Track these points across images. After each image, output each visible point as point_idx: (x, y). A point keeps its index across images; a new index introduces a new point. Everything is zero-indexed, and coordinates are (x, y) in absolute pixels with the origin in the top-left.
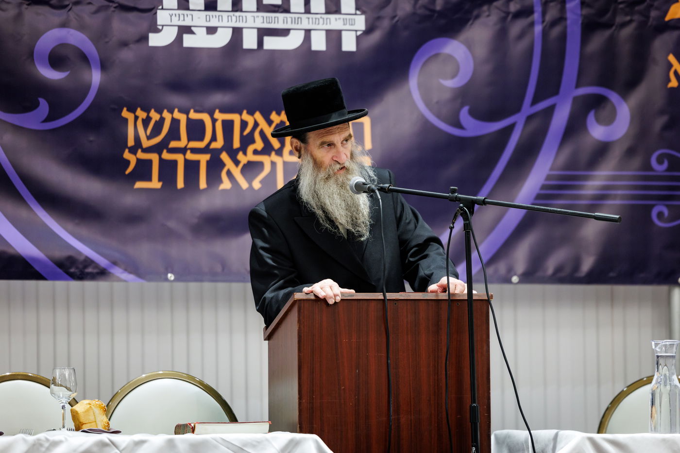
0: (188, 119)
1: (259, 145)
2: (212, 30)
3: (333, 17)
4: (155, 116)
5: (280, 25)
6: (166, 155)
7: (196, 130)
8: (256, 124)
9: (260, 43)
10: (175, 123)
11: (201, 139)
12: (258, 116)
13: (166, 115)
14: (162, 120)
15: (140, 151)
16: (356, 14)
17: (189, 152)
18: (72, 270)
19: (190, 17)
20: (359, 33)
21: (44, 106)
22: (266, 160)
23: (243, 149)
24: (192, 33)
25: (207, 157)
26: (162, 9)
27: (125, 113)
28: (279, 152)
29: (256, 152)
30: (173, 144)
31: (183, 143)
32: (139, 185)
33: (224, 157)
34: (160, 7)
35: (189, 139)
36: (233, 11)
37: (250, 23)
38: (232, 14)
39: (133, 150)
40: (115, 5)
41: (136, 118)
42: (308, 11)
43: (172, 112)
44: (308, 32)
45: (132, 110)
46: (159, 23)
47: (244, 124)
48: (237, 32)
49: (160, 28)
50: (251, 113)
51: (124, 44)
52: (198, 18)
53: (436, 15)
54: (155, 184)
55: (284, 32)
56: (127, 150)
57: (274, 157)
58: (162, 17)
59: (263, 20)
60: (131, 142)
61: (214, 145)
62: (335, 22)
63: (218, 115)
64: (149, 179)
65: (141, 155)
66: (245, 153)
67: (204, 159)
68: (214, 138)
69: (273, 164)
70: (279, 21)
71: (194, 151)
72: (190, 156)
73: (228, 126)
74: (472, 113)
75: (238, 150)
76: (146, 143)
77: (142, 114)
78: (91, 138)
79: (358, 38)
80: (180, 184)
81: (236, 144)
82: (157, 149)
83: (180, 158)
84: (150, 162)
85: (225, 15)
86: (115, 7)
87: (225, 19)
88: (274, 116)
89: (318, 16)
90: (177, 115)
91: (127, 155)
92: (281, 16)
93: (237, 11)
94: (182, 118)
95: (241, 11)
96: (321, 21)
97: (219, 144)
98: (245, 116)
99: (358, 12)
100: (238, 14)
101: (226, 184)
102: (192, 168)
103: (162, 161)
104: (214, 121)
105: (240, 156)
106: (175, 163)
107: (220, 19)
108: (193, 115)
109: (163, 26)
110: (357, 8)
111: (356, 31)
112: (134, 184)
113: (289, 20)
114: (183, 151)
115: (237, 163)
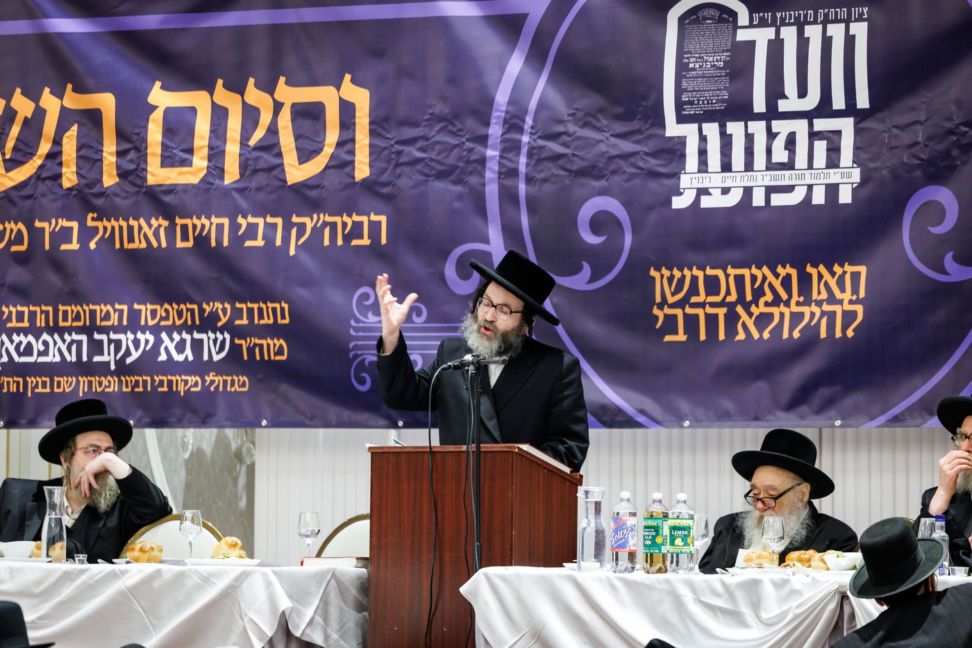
0: (705, 276)
1: (769, 297)
2: (725, 191)
3: (832, 171)
4: (677, 274)
5: (786, 182)
6: (689, 310)
7: (712, 285)
8: (765, 278)
9: (768, 200)
10: (694, 279)
11: (718, 294)
12: (765, 269)
13: (686, 272)
14: (683, 277)
15: (666, 306)
16: (853, 167)
17: (708, 305)
18: (605, 419)
19: (708, 179)
20: (855, 185)
21: (587, 269)
22: (775, 311)
23: (755, 301)
24: (710, 194)
25: (724, 310)
26: (685, 173)
27: (653, 273)
28: (787, 304)
29: (767, 304)
30: (694, 299)
31: (701, 298)
32: (668, 338)
33: (739, 309)
34: (683, 172)
35: (707, 295)
36: (745, 171)
37: (760, 182)
38: (744, 174)
39: (661, 307)
40: (645, 172)
41: (662, 276)
42: (810, 167)
43: (691, 269)
44: (810, 187)
45: (658, 269)
46: (681, 187)
47: (754, 278)
48: (748, 191)
49: (682, 191)
50: (759, 268)
51: (651, 208)
52: (715, 180)
53: (925, 163)
54: (681, 337)
55: (789, 189)
56: (655, 307)
57: (783, 308)
58: (685, 181)
59: (770, 179)
60: (658, 299)
61: (729, 299)
62: (834, 176)
63: (730, 270)
64: (676, 333)
65: (667, 311)
66: (757, 306)
67: (722, 312)
68: (728, 293)
69: (782, 315)
70: (785, 178)
71: (713, 305)
72: (709, 310)
73: (740, 280)
74: (955, 259)
75: (750, 303)
76: (671, 300)
77: (666, 273)
78: (626, 297)
79: (854, 190)
80: (703, 337)
81: (749, 297)
82: (680, 304)
83: (700, 312)
84: (675, 316)
85: (739, 175)
86: (645, 174)
87: (738, 179)
88: (780, 269)
89: (820, 171)
90: (696, 272)
91: (656, 311)
92: (787, 173)
93: (749, 171)
94: (700, 274)
95: (753, 170)
96: (822, 175)
97: (733, 297)
98: (755, 271)
99: (855, 165)
100: (749, 174)
101: (741, 336)
102: (712, 320)
103: (685, 315)
104: (727, 276)
105: (753, 309)
106: (697, 316)
107: (734, 179)
108: (710, 272)
109: (684, 189)
110: (854, 162)
111: (852, 183)
112: (664, 338)
113: (794, 176)
114: (702, 305)
115: (750, 315)
